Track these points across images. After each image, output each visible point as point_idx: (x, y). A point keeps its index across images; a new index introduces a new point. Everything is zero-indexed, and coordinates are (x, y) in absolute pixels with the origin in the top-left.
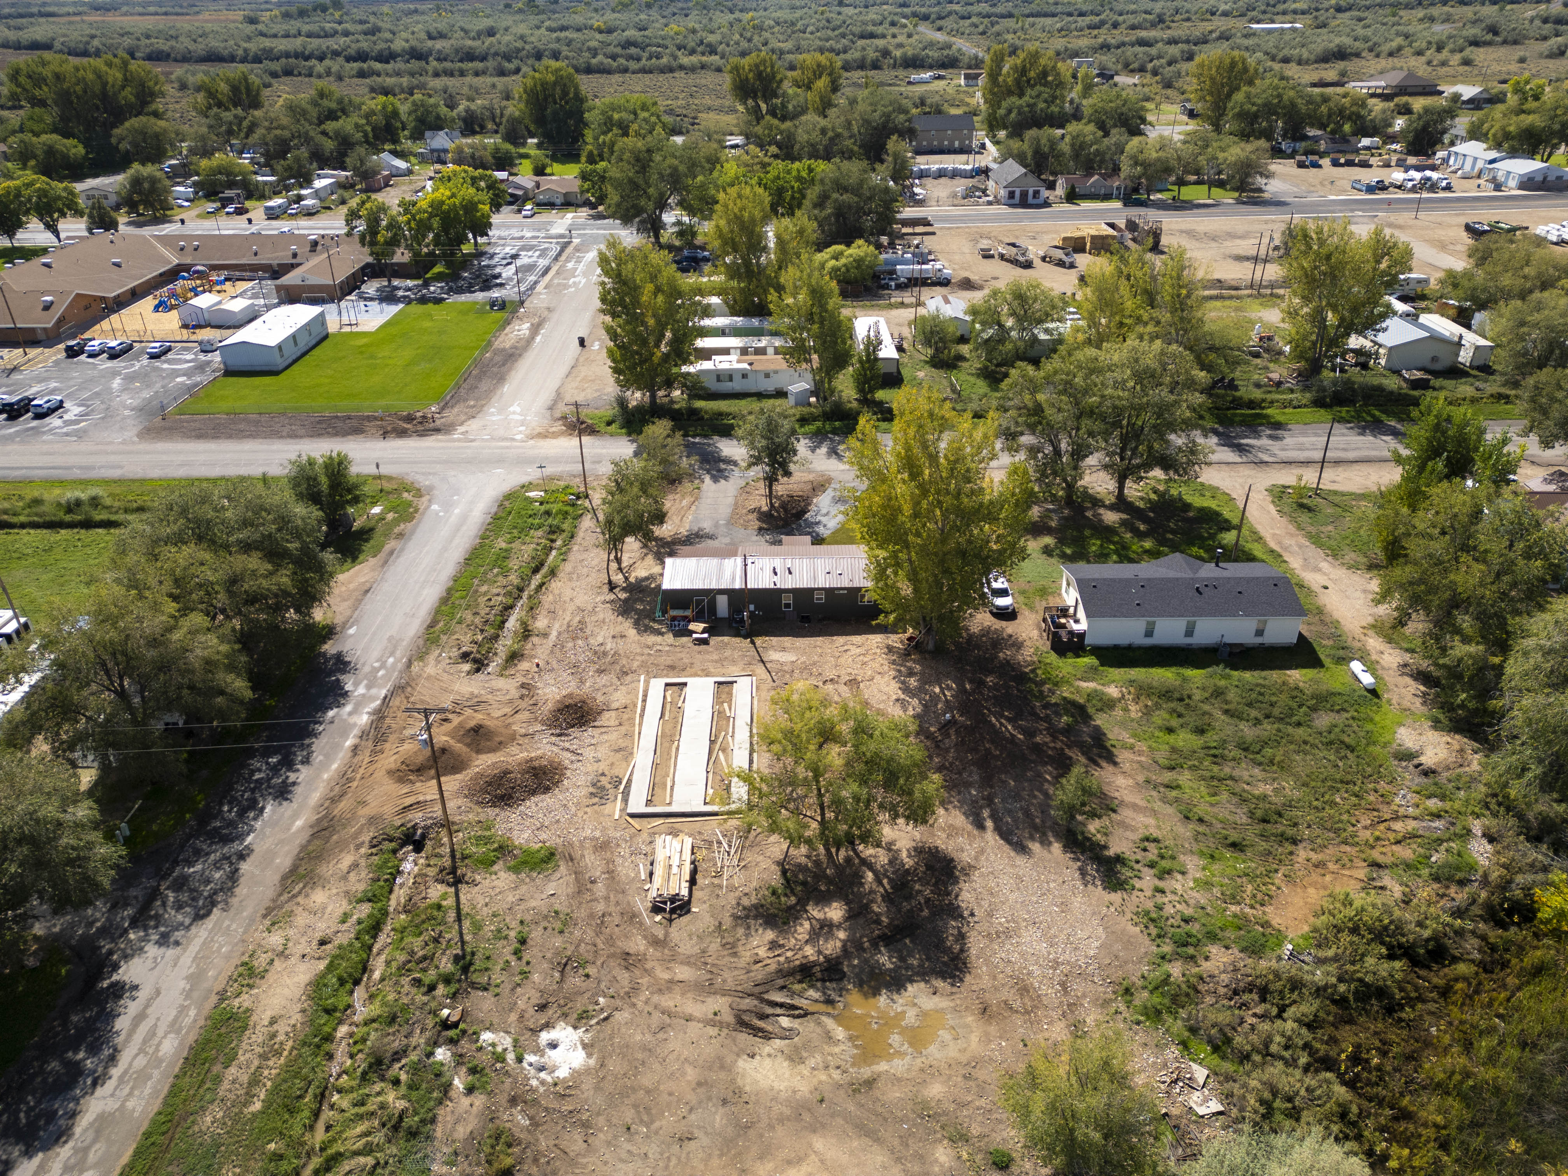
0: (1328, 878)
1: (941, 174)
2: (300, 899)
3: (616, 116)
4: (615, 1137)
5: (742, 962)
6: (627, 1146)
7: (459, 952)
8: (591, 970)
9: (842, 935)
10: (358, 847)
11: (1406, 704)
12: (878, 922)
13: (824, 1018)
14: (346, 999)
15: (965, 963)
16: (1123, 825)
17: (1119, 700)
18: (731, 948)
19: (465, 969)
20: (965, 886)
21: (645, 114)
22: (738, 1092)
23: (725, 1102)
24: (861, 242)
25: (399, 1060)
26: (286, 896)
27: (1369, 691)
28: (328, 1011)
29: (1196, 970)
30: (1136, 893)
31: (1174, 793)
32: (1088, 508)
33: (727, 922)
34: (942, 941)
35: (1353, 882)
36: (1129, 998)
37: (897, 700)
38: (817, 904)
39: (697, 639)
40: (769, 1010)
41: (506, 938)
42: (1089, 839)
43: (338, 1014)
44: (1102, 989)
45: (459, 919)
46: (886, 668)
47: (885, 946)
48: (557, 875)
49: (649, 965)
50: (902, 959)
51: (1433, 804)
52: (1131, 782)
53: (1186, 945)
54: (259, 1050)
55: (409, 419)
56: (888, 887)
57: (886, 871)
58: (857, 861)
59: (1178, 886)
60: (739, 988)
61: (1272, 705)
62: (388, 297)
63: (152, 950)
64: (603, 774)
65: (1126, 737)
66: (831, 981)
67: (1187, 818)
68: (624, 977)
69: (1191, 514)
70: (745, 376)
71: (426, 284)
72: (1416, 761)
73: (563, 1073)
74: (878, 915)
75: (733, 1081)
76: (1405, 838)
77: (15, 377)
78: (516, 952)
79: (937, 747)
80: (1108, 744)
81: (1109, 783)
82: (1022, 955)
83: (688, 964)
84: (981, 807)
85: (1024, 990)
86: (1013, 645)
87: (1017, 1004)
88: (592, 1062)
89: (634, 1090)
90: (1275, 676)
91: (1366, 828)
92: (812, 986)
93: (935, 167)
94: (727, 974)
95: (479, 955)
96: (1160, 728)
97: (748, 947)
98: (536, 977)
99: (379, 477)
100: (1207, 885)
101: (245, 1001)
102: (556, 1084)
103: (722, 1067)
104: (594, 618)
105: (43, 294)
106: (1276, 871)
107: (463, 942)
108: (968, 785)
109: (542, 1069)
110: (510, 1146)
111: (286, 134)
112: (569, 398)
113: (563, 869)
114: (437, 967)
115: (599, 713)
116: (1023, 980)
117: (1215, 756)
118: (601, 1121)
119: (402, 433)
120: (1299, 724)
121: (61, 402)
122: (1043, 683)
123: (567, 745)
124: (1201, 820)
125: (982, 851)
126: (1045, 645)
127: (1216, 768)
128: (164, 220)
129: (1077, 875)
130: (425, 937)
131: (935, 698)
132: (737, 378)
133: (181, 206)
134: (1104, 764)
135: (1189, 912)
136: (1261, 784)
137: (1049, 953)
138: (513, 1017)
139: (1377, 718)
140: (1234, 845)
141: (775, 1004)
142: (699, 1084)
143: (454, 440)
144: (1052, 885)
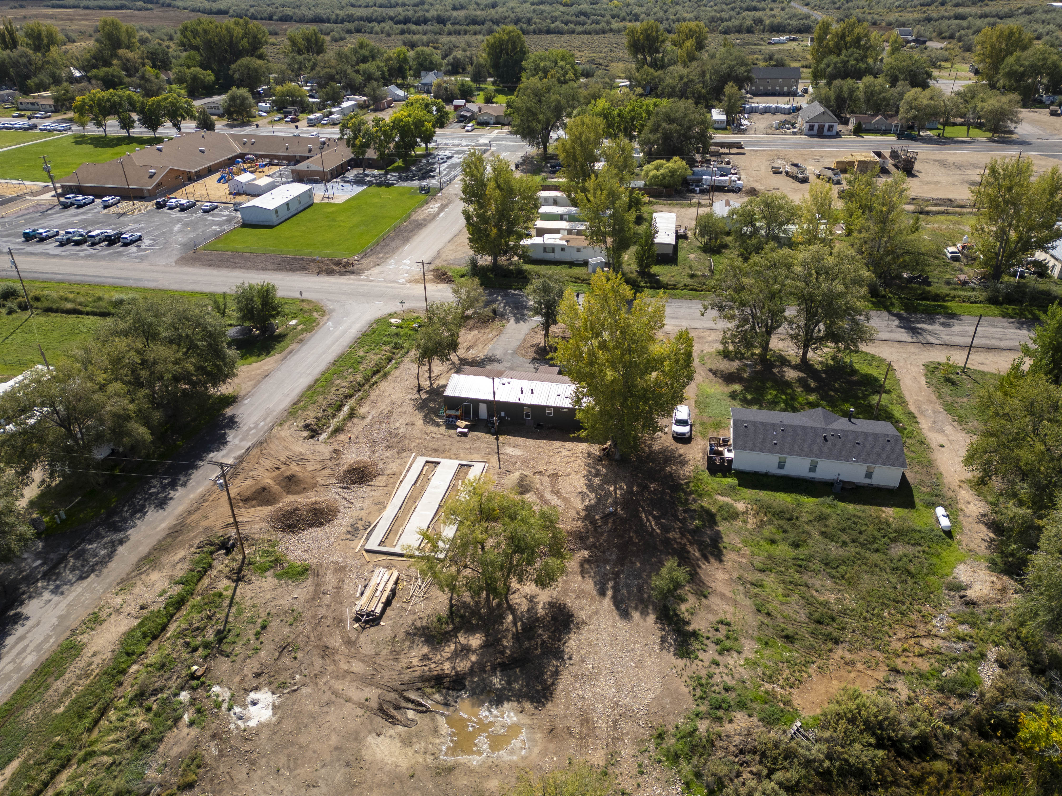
0: (853, 675)
1: (766, 111)
2: (143, 576)
3: (542, 64)
4: (268, 775)
5: (399, 666)
6: (273, 783)
7: (222, 628)
8: (299, 655)
9: (474, 658)
10: (191, 546)
11: (973, 546)
12: (502, 653)
13: (438, 716)
14: (143, 647)
15: (551, 694)
16: (709, 609)
17: (743, 513)
18: (396, 655)
19: (220, 641)
20: (573, 636)
21: (562, 63)
22: (359, 759)
23: (347, 765)
24: (677, 158)
25: (156, 695)
26: (136, 572)
27: (944, 532)
28: (128, 654)
29: (718, 729)
30: (697, 662)
31: (757, 590)
32: (777, 366)
33: (401, 635)
34: (542, 674)
35: (872, 681)
36: (659, 741)
37: (580, 493)
38: (465, 633)
39: (460, 432)
40: (403, 704)
41: (254, 623)
42: (677, 615)
43: (135, 657)
44: (642, 731)
45: (230, 606)
46: (582, 468)
47: (501, 671)
48: (305, 585)
49: (337, 658)
50: (509, 683)
51: (964, 629)
52: (727, 577)
53: (718, 708)
54: (78, 672)
55: (338, 263)
56: (519, 628)
57: (523, 616)
58: (505, 606)
59: (731, 662)
60: (390, 684)
61: (861, 533)
62: (359, 181)
63: (47, 595)
64: (361, 519)
65: (737, 542)
66: (453, 690)
67: (759, 611)
68: (318, 662)
69: (855, 378)
70: (563, 249)
71: (386, 174)
72: (962, 593)
73: (252, 723)
74: (506, 647)
75: (359, 751)
76: (928, 652)
77: (123, 219)
78: (258, 635)
79: (596, 530)
80: (721, 546)
81: (710, 576)
82: (594, 695)
83: (363, 661)
84: (609, 580)
85: (585, 720)
86: (680, 462)
87: (576, 731)
88: (274, 719)
89: (292, 744)
90: (872, 510)
91: (899, 640)
92: (439, 692)
93: (762, 106)
94: (386, 674)
95: (233, 633)
96: (766, 539)
97: (408, 656)
98: (263, 654)
99: (303, 301)
100: (753, 664)
101: (84, 638)
102: (245, 731)
103: (356, 739)
104: (399, 410)
105: (151, 167)
106: (813, 663)
107: (226, 622)
108: (606, 561)
109: (240, 718)
110: (199, 767)
111: (333, 71)
112: (444, 256)
113: (309, 581)
114: (204, 636)
115: (375, 476)
116: (588, 713)
117: (800, 566)
118: (263, 762)
119: (330, 272)
120: (877, 550)
121: (140, 236)
122: (691, 493)
123: (346, 495)
124: (768, 614)
125: (597, 612)
126: (703, 465)
127: (797, 576)
128: (248, 124)
129: (658, 641)
130: (203, 614)
131: (608, 494)
132: (558, 250)
133: (261, 116)
134: (712, 560)
135: (731, 683)
136: (828, 593)
137: (614, 696)
138: (238, 678)
139: (944, 554)
140: (787, 637)
141: (408, 700)
142: (336, 748)
143: (360, 280)
144: (637, 646)
